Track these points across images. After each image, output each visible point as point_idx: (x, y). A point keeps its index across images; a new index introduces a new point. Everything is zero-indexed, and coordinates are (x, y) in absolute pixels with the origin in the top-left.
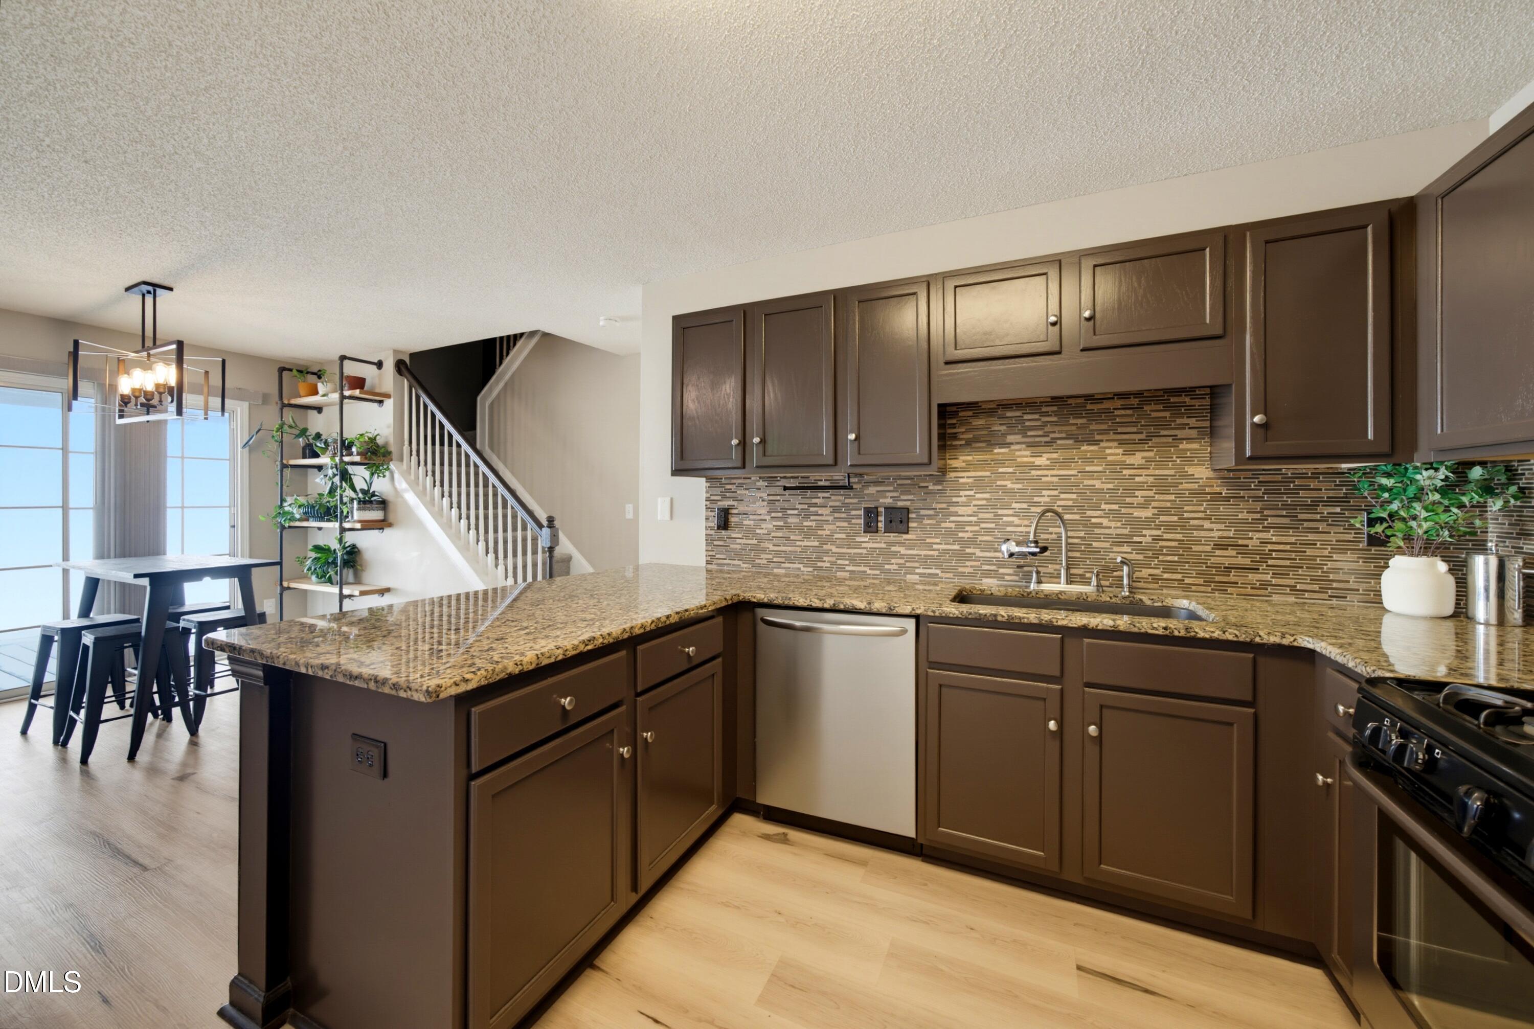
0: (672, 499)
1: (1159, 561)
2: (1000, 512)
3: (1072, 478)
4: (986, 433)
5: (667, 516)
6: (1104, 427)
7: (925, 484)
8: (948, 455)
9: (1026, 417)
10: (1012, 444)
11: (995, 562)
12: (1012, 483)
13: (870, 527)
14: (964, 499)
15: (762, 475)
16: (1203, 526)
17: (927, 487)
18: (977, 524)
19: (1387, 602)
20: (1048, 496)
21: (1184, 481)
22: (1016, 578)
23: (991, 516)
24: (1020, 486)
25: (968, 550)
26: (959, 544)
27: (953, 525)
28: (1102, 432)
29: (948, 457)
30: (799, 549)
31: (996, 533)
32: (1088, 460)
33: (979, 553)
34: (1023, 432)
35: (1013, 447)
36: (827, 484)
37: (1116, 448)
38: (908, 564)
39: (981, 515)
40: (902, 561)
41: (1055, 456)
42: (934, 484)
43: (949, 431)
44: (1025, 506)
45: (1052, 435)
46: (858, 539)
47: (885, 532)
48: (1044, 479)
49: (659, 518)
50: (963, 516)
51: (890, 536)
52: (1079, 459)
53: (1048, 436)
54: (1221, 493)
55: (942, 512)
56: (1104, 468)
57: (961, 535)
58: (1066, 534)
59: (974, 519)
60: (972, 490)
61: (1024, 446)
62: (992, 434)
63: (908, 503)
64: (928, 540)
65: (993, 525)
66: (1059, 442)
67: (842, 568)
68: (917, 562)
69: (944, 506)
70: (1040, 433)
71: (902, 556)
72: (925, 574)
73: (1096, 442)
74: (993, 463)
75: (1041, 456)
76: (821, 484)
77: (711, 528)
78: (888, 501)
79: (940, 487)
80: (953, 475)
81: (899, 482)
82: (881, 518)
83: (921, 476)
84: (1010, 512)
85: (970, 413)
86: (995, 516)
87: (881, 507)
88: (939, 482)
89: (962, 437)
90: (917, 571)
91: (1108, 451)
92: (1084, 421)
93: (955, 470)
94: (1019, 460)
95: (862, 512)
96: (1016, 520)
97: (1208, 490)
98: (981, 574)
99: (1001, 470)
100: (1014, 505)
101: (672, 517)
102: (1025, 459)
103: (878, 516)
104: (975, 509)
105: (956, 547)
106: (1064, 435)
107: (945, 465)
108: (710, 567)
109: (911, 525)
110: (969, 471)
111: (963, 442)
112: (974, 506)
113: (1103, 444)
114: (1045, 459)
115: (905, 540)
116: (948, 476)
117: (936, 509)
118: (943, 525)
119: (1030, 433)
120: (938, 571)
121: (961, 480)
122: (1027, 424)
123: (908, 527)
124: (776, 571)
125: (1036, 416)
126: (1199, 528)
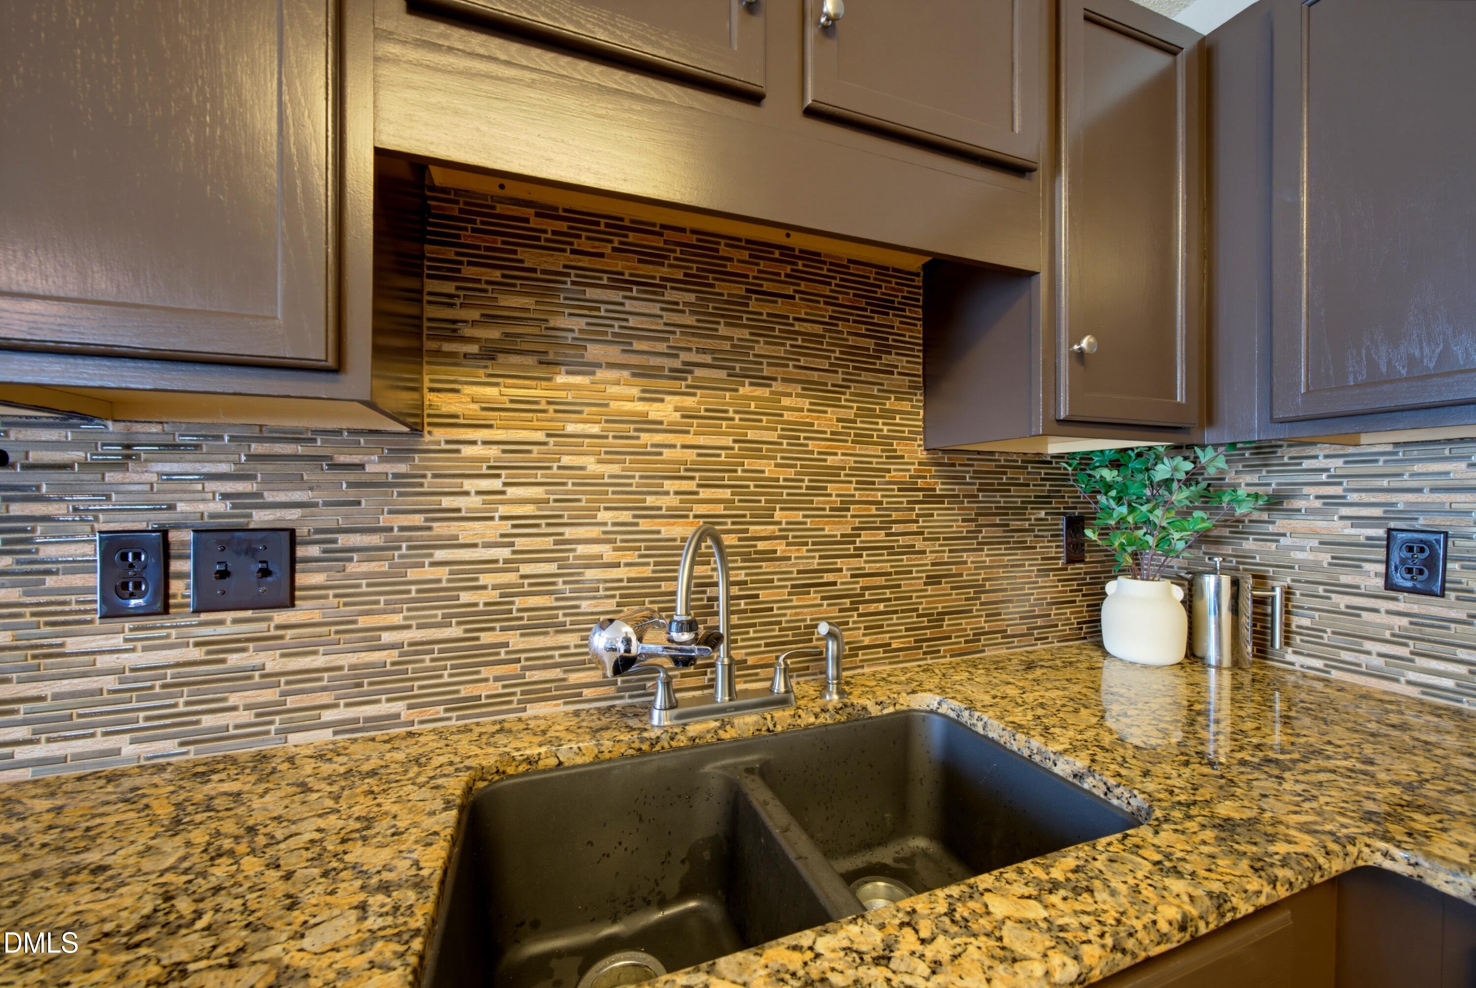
1: (859, 615)
2: (569, 533)
3: (723, 453)
4: (536, 331)
6: (781, 352)
7: (355, 459)
8: (426, 378)
9: (629, 306)
10: (599, 366)
11: (558, 660)
12: (599, 462)
14: (475, 501)
16: (913, 546)
17: (361, 466)
18: (510, 565)
20: (677, 493)
21: (892, 467)
22: (610, 690)
23: (547, 543)
24: (615, 469)
25: (486, 638)
26: (459, 623)
27: (443, 573)
28: (778, 362)
29: (427, 384)
31: (561, 586)
32: (751, 419)
33: (516, 640)
34: (624, 339)
35: (601, 374)
37: (798, 395)
38: (292, 702)
39: (521, 543)
40: (269, 695)
41: (689, 402)
42: (383, 460)
43: (430, 311)
44: (626, 516)
45: (684, 356)
47: (197, 611)
48: (667, 454)
50: (475, 545)
51: (221, 622)
52: (736, 412)
53: (676, 356)
54: (934, 490)
55: (409, 539)
56: (780, 437)
57: (465, 597)
58: (728, 576)
59: (504, 553)
60: (498, 476)
61: (626, 374)
62: (552, 335)
63: (291, 516)
64: (363, 622)
65: (552, 568)
66: (699, 372)
68: (324, 689)
69: (418, 520)
70: (662, 347)
71: (270, 679)
72: (356, 720)
73: (764, 381)
74: (552, 408)
75: (662, 400)
78: (211, 509)
79: (402, 468)
80: (440, 435)
81: (256, 448)
82: (182, 566)
83: (339, 432)
84: (594, 532)
85: (496, 275)
86: (556, 543)
87: (178, 527)
88: (401, 453)
89: (468, 332)
90: (328, 716)
91: (786, 401)
92: (745, 334)
93: (451, 421)
94: (614, 405)
95: (91, 551)
96: (606, 552)
97: (920, 483)
98: (523, 693)
99: (570, 428)
100: (603, 516)
102: (628, 406)
103: (167, 558)
104: (506, 527)
105: (455, 631)
106: (708, 359)
107: (421, 406)
109: (302, 579)
110: (490, 426)
111: (474, 349)
112: (502, 518)
113: (777, 386)
114: (670, 407)
115: (279, 627)
116: (427, 438)
117: (391, 529)
118: (412, 574)
119: (637, 345)
120: (399, 707)
121: (467, 451)
122: (632, 322)
123: (293, 588)
125: (655, 309)
126: (910, 550)
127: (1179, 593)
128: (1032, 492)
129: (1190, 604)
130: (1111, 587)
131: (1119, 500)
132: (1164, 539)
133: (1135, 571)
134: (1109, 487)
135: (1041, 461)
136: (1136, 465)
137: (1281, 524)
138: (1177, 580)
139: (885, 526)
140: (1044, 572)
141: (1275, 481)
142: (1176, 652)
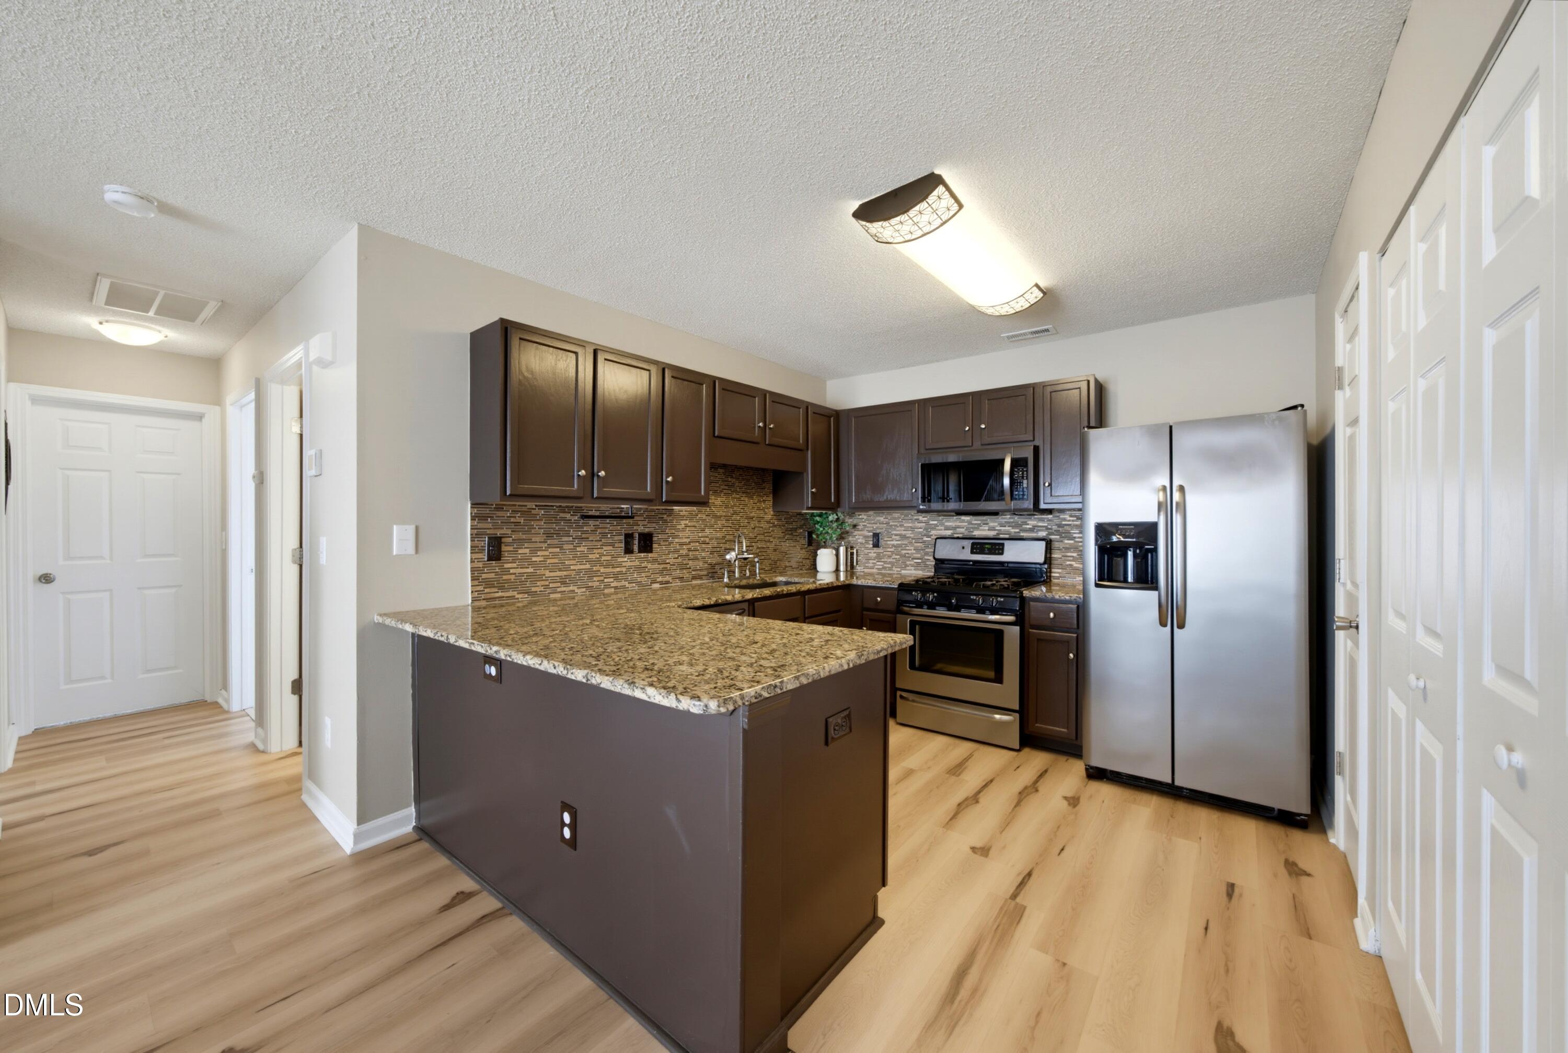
0: (417, 528)
5: (411, 550)
7: (662, 516)
13: (628, 550)
14: (683, 526)
15: (538, 504)
16: (770, 539)
17: (663, 518)
18: (689, 543)
19: (819, 568)
20: (720, 524)
21: (765, 516)
25: (685, 562)
27: (677, 545)
30: (574, 573)
36: (598, 514)
37: (745, 496)
38: (652, 576)
39: (691, 537)
41: (723, 499)
44: (711, 530)
45: (722, 487)
46: (619, 560)
47: (638, 553)
48: (718, 513)
49: (394, 554)
50: (683, 538)
51: (641, 555)
52: (732, 502)
53: (720, 487)
54: (775, 523)
55: (671, 536)
56: (740, 508)
59: (688, 540)
60: (687, 520)
63: (653, 530)
66: (725, 491)
67: (608, 586)
68: (658, 574)
69: (673, 531)
71: (649, 570)
72: (662, 581)
76: (590, 513)
77: (479, 560)
78: (641, 529)
79: (671, 518)
81: (647, 514)
82: (636, 542)
87: (636, 533)
88: (670, 514)
91: (742, 498)
95: (622, 538)
96: (707, 540)
97: (772, 521)
98: (692, 577)
100: (706, 530)
101: (417, 550)
103: (633, 539)
104: (689, 533)
105: (679, 560)
106: (726, 487)
108: (477, 604)
109: (654, 546)
112: (688, 531)
114: (719, 501)
115: (650, 558)
117: (668, 533)
118: (672, 545)
121: (682, 513)
123: (652, 548)
124: (552, 596)
126: (769, 541)
127: (834, 552)
128: (799, 524)
129: (837, 555)
130: (819, 552)
131: (821, 526)
132: (831, 538)
133: (825, 547)
134: (818, 522)
135: (800, 514)
136: (825, 516)
137: (856, 533)
138: (834, 548)
139: (763, 534)
140: (801, 549)
141: (855, 522)
142: (833, 568)
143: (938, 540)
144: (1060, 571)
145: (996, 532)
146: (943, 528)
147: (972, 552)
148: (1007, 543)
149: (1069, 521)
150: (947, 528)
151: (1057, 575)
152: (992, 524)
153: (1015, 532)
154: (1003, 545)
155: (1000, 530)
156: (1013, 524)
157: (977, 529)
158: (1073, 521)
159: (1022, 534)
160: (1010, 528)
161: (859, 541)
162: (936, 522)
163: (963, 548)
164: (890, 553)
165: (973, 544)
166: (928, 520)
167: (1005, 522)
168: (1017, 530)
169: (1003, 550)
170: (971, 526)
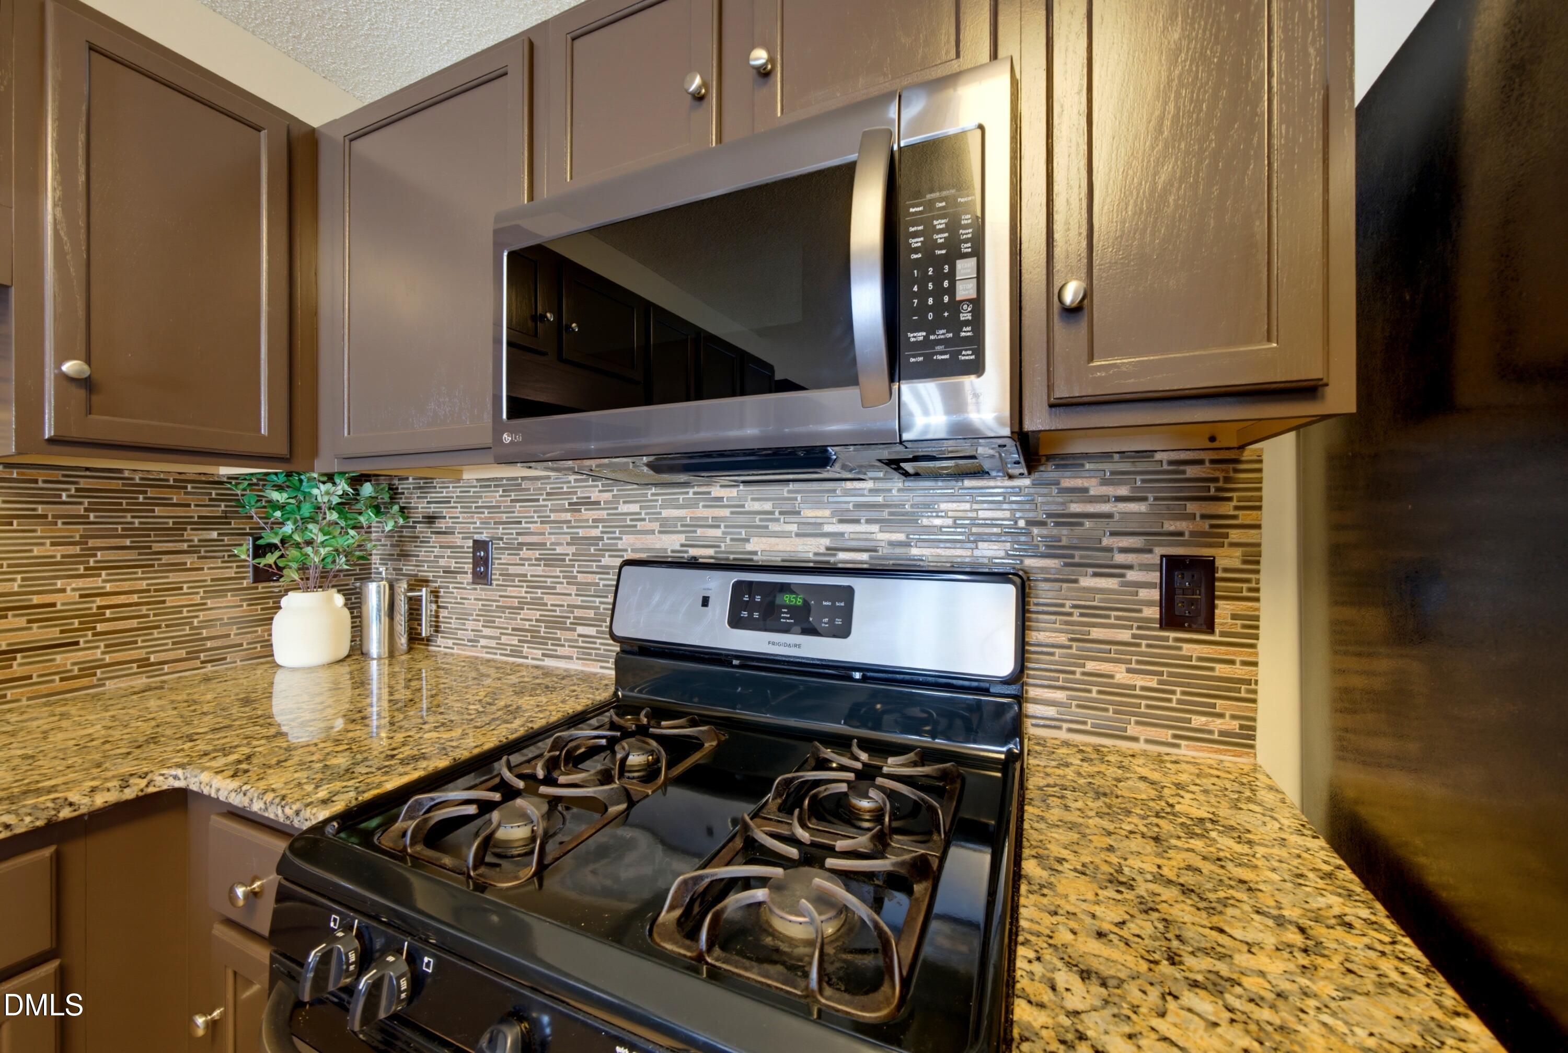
127: (341, 599)
133: (302, 585)
138: (339, 588)
143: (626, 569)
144: (1060, 695)
145: (826, 542)
146: (656, 526)
147: (736, 622)
148: (859, 584)
149: (1105, 499)
150: (667, 527)
151: (1051, 712)
152: (809, 513)
153: (892, 544)
154: (849, 593)
155: (842, 534)
156: (885, 514)
157: (762, 530)
158: (1119, 499)
159: (915, 551)
160: (875, 528)
161: (442, 562)
162: (634, 508)
163: (705, 602)
164: (515, 603)
165: (738, 587)
166: (616, 500)
167: (858, 506)
168: (901, 537)
169: (847, 614)
170: (742, 520)
